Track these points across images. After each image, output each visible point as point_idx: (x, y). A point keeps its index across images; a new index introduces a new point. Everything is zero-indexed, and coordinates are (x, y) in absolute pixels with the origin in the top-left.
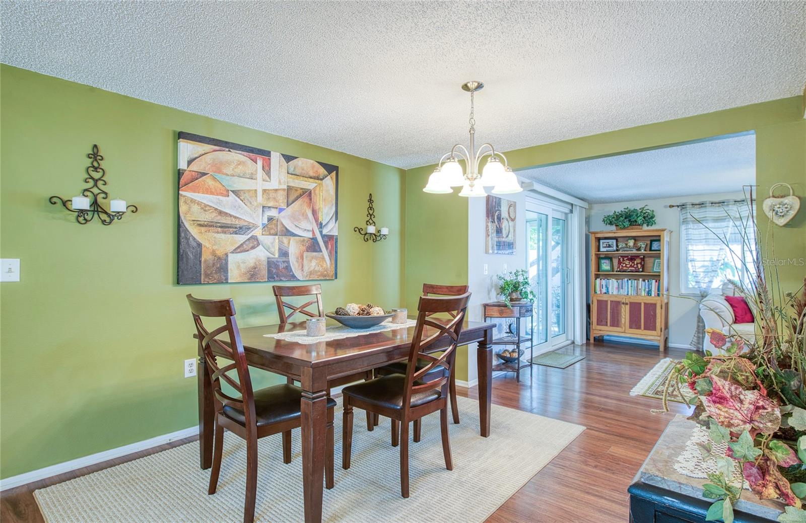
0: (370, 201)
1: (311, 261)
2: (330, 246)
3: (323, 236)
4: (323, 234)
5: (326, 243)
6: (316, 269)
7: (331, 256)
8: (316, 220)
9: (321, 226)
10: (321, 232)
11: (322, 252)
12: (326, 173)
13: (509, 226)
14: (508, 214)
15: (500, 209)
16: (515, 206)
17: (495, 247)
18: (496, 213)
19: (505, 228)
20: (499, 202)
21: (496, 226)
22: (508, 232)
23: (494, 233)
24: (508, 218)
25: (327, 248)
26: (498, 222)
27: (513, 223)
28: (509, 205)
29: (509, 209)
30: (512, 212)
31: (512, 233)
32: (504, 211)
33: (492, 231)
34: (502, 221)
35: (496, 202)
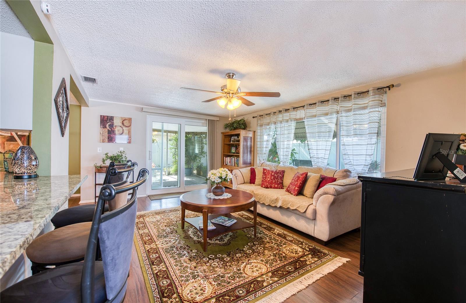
1: (10, 145)
2: (23, 139)
3: (18, 136)
4: (18, 134)
5: (20, 138)
6: (13, 148)
7: (24, 143)
11: (17, 141)
13: (123, 130)
14: (122, 124)
15: (113, 122)
16: (130, 120)
17: (107, 139)
18: (107, 123)
19: (118, 131)
20: (111, 119)
21: (107, 130)
22: (122, 132)
23: (105, 133)
24: (121, 126)
25: (21, 140)
26: (109, 128)
27: (128, 128)
28: (123, 120)
29: (123, 121)
30: (126, 123)
31: (126, 133)
32: (117, 122)
33: (103, 132)
34: (114, 127)
35: (107, 119)
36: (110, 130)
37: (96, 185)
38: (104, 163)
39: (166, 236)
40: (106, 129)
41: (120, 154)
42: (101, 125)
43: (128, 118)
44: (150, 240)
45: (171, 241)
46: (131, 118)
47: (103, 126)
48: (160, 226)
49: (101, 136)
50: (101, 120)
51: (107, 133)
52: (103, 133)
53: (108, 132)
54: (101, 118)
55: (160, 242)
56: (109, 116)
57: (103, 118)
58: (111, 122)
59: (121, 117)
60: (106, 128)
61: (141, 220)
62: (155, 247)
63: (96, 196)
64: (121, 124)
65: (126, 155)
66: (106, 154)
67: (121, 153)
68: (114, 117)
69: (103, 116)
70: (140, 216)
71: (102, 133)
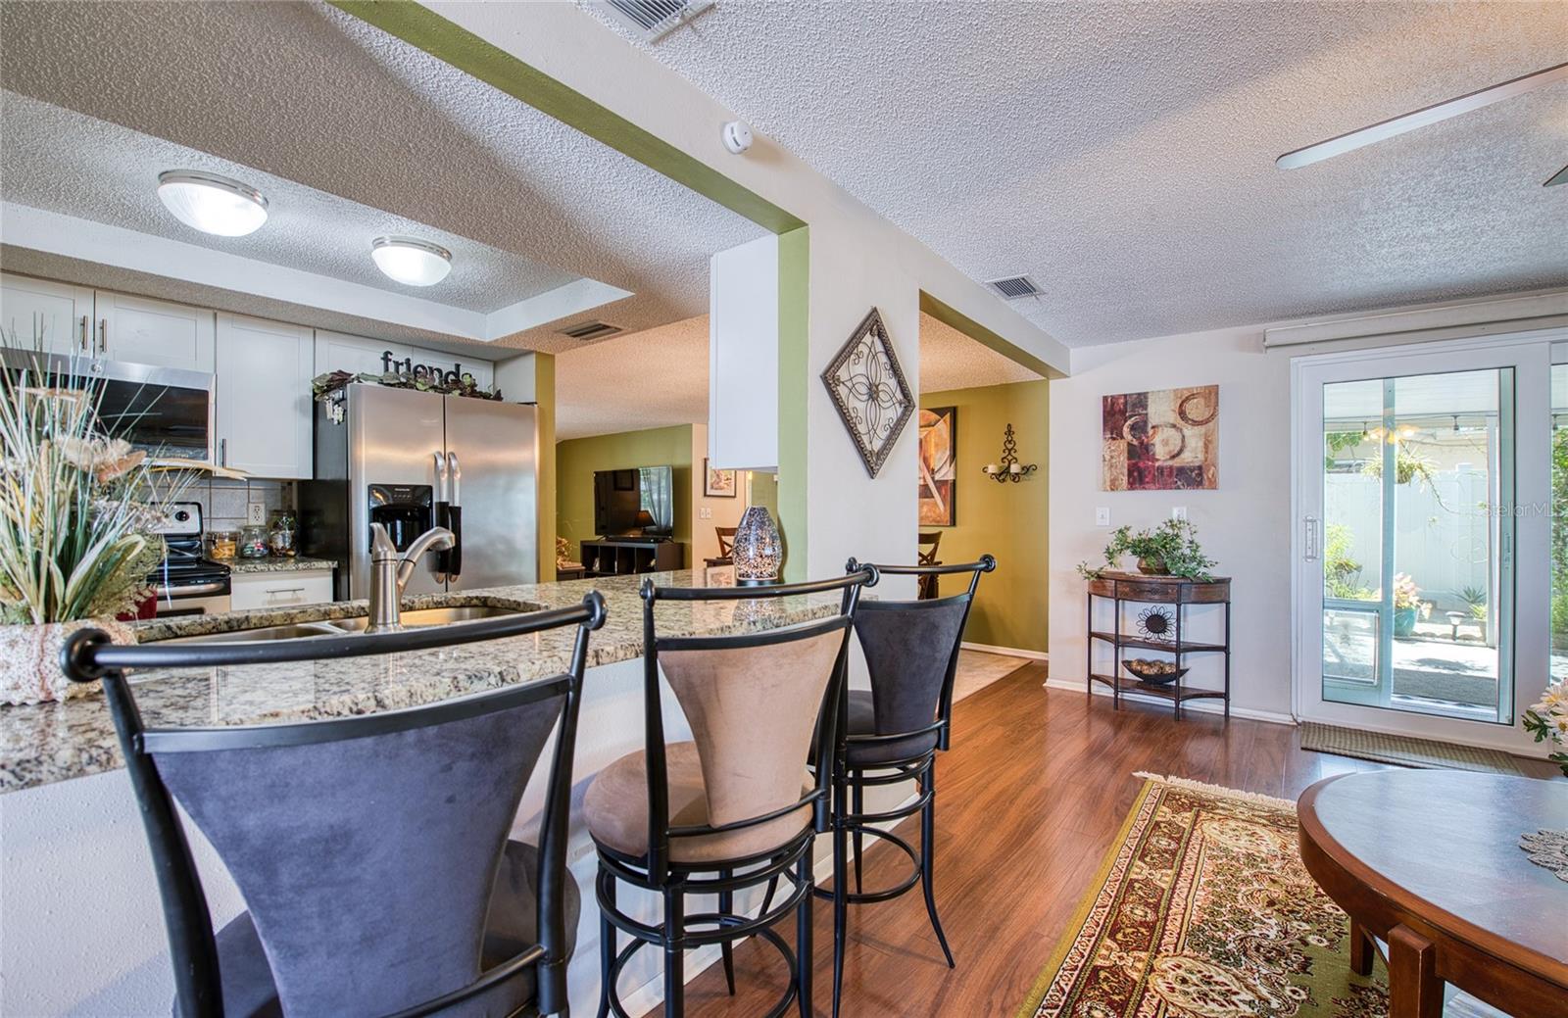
0: (1009, 432)
2: (943, 491)
3: (935, 482)
4: (936, 479)
5: (939, 489)
7: (946, 502)
8: (928, 467)
9: (933, 472)
10: (933, 478)
11: (934, 497)
12: (939, 417)
13: (1184, 437)
14: (1180, 414)
15: (1144, 412)
16: (1211, 394)
17: (1125, 478)
18: (1126, 421)
19: (1165, 443)
20: (1141, 400)
21: (1126, 445)
22: (1178, 448)
23: (1119, 456)
24: (1175, 423)
25: (940, 494)
26: (1134, 436)
27: (1202, 429)
28: (1184, 397)
29: (1181, 405)
30: (1195, 410)
31: (1196, 448)
32: (1160, 412)
33: (1113, 454)
34: (1151, 432)
35: (1125, 404)
36: (1135, 442)
37: (1091, 635)
38: (1111, 563)
39: (1228, 955)
40: (1123, 441)
41: (1169, 531)
42: (1104, 431)
43: (1201, 387)
44: (1143, 930)
45: (1234, 998)
46: (1217, 386)
47: (1112, 434)
48: (1244, 889)
49: (1106, 468)
50: (1104, 412)
51: (1126, 455)
52: (1112, 457)
53: (1129, 452)
54: (1105, 406)
55: (1179, 967)
56: (1132, 394)
57: (1113, 404)
58: (1140, 415)
59: (1174, 391)
60: (1122, 437)
61: (1184, 819)
62: (1135, 976)
63: (1092, 673)
64: (1174, 418)
65: (1196, 538)
66: (1120, 531)
67: (1172, 526)
68: (1149, 395)
69: (1113, 397)
70: (1191, 803)
71: (1108, 457)
